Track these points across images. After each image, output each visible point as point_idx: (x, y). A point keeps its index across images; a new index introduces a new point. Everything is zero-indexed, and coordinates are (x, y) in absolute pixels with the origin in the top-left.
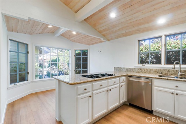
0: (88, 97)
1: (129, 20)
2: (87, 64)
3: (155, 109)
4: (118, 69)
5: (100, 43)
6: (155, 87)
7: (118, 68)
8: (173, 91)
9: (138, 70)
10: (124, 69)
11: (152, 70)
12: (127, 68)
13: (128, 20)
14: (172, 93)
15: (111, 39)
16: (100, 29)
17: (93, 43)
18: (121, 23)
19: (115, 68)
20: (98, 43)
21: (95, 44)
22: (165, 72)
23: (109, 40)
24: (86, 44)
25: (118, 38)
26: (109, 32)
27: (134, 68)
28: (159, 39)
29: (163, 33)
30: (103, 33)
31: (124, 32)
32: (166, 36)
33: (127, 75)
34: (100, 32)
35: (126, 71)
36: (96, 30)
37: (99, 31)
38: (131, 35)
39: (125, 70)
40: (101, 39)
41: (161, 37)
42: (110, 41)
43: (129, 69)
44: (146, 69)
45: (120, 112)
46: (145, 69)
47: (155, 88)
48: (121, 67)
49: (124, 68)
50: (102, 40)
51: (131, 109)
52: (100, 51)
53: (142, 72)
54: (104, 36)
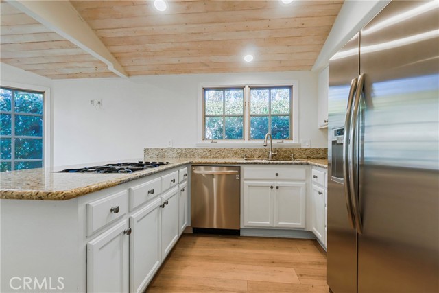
0: (120, 234)
1: (195, 34)
2: (41, 140)
3: (245, 225)
4: (157, 153)
5: (96, 76)
6: (245, 182)
7: (157, 149)
8: (271, 183)
9: (204, 153)
10: (171, 153)
11: (229, 151)
12: (180, 149)
13: (192, 33)
14: (272, 187)
15: (137, 73)
16: (108, 34)
17: (70, 71)
18: (175, 35)
19: (146, 150)
20: (90, 77)
21: (77, 77)
22: (250, 154)
23: (129, 75)
24: (34, 71)
25: (156, 74)
26: (137, 50)
27: (196, 149)
28: (240, 91)
29: (247, 82)
30: (116, 49)
31: (175, 61)
32: (251, 88)
33: (190, 163)
34: (105, 41)
35: (176, 157)
36: (95, 30)
37: (102, 39)
38: (190, 72)
39: (175, 155)
40: (107, 66)
41: (242, 88)
42: (132, 78)
43: (184, 152)
44: (220, 150)
45: (182, 256)
46: (217, 149)
47: (245, 184)
48: (165, 147)
49: (172, 149)
50: (111, 68)
51: (201, 241)
52: (96, 102)
53: (213, 156)
54: (117, 57)
